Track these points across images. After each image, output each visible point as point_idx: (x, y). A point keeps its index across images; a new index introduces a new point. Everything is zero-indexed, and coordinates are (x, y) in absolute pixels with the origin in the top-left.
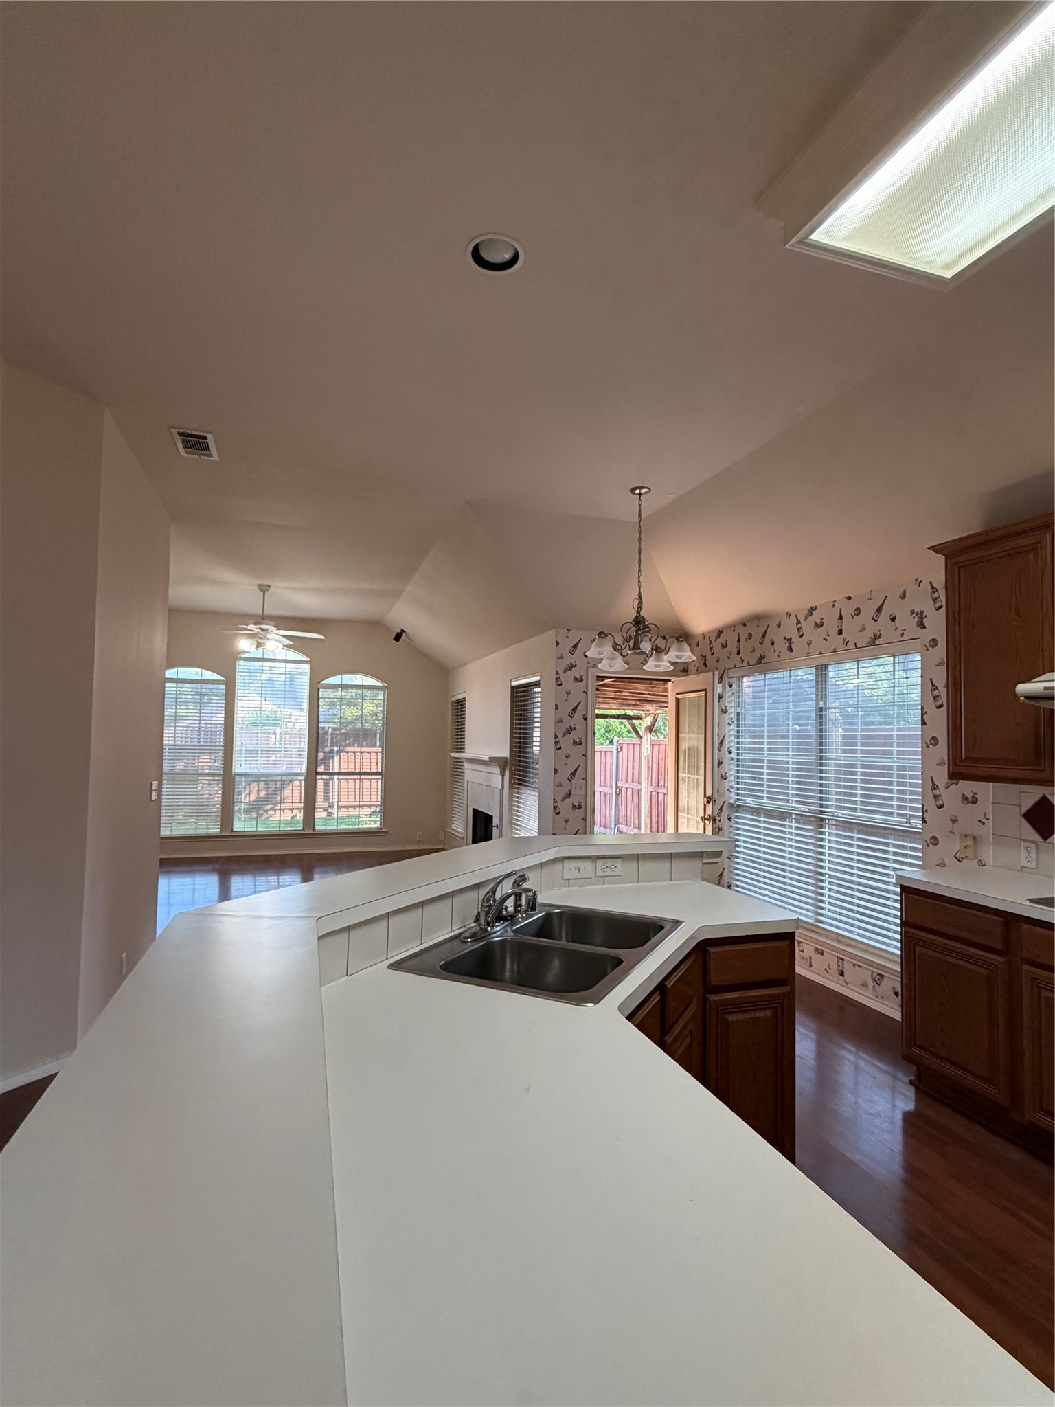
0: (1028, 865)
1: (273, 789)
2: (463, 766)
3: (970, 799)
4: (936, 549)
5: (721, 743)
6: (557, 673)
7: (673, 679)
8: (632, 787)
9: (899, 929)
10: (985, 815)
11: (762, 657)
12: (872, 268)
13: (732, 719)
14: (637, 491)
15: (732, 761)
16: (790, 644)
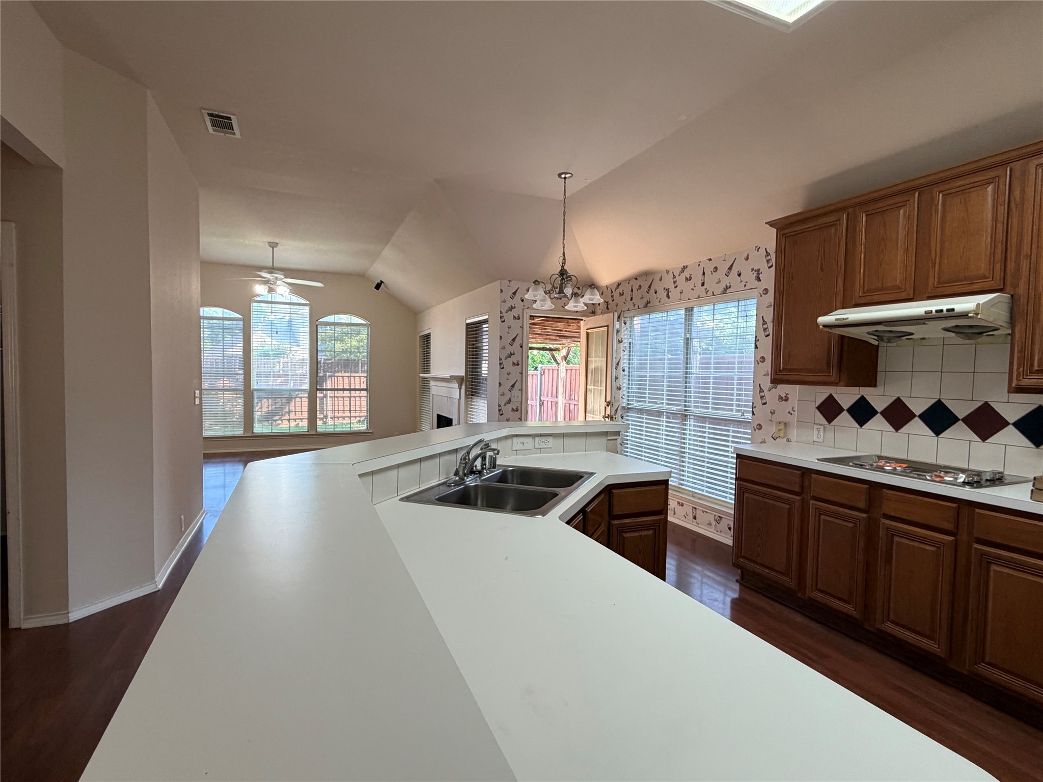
0: (818, 440)
1: (280, 404)
2: (429, 383)
3: (784, 398)
4: (771, 224)
5: (618, 364)
6: (501, 313)
7: (584, 319)
8: (551, 400)
9: (734, 482)
10: (793, 408)
11: (648, 302)
12: (736, 11)
13: (625, 347)
14: (563, 176)
15: (625, 377)
16: (668, 292)
